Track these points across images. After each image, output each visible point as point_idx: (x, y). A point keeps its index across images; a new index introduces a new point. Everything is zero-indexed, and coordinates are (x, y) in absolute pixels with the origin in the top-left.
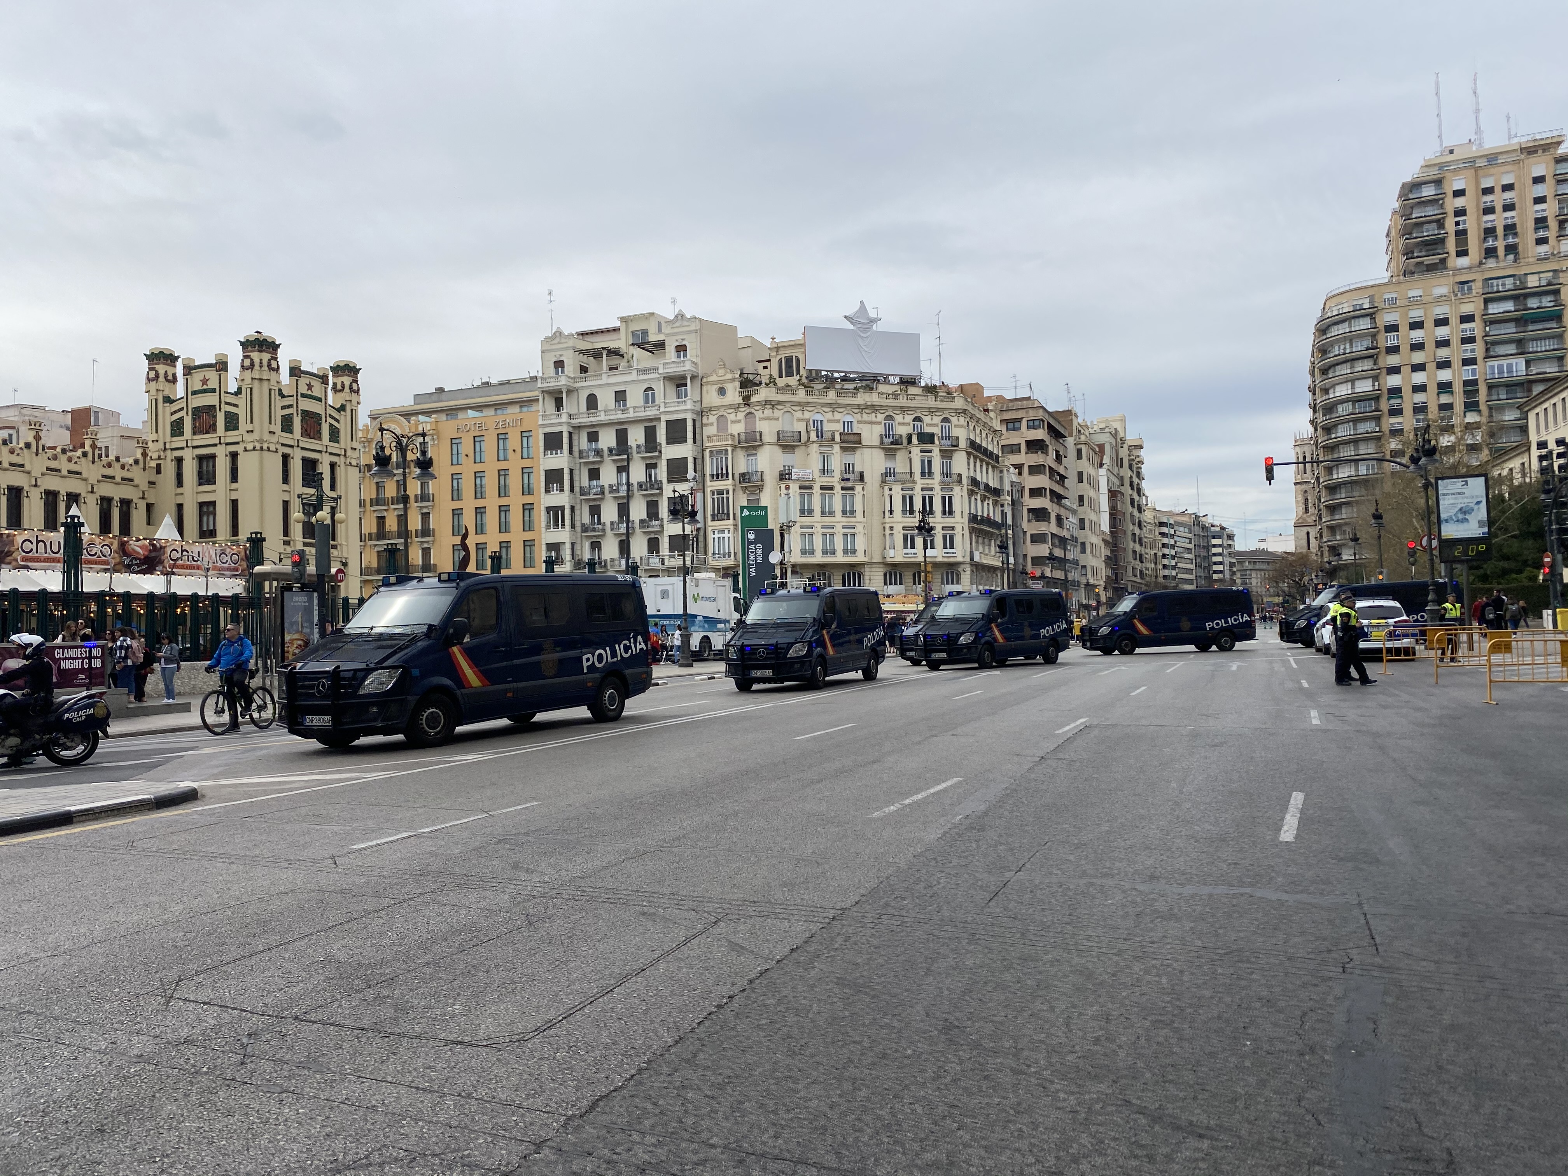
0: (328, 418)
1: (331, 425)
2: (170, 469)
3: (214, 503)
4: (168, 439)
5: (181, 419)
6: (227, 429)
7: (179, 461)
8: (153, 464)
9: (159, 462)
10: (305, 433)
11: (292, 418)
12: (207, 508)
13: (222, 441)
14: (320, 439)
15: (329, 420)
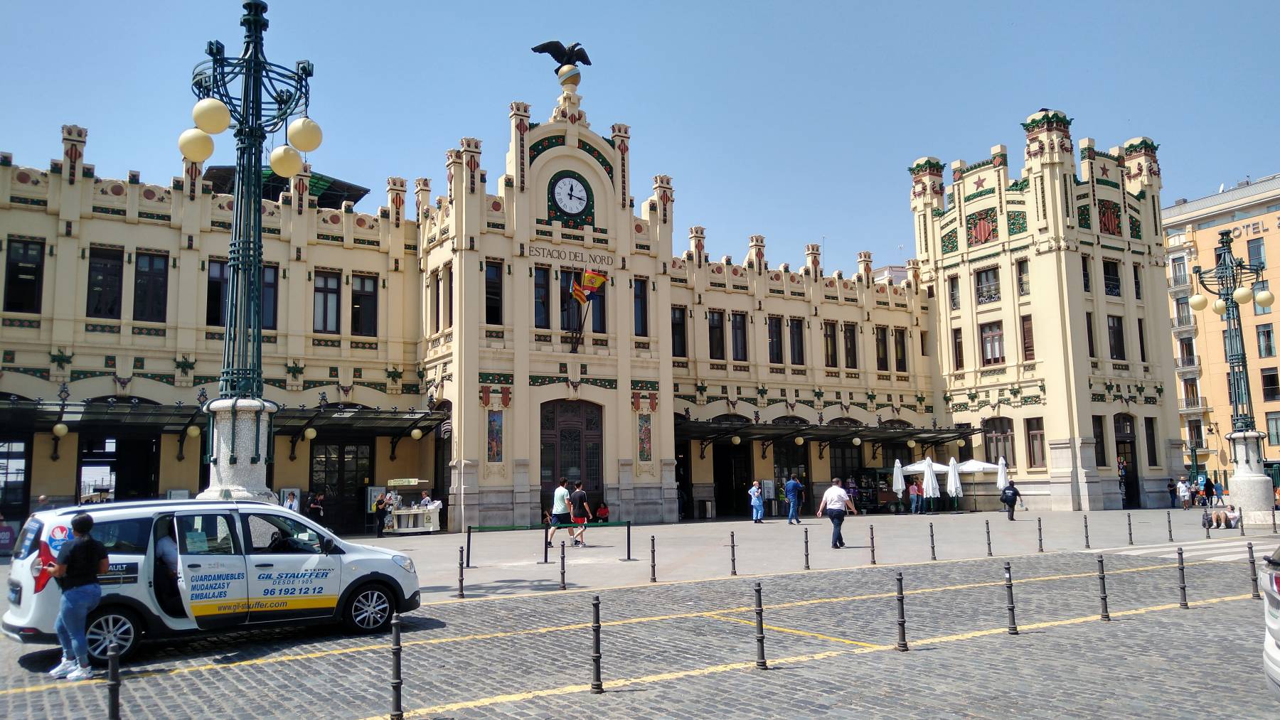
0: (1128, 209)
1: (1131, 217)
2: (942, 291)
3: (998, 324)
4: (939, 256)
5: (954, 232)
6: (1011, 232)
7: (953, 281)
8: (924, 287)
9: (931, 284)
10: (1105, 228)
11: (1088, 210)
12: (990, 330)
13: (1006, 248)
14: (1120, 233)
15: (1130, 211)
